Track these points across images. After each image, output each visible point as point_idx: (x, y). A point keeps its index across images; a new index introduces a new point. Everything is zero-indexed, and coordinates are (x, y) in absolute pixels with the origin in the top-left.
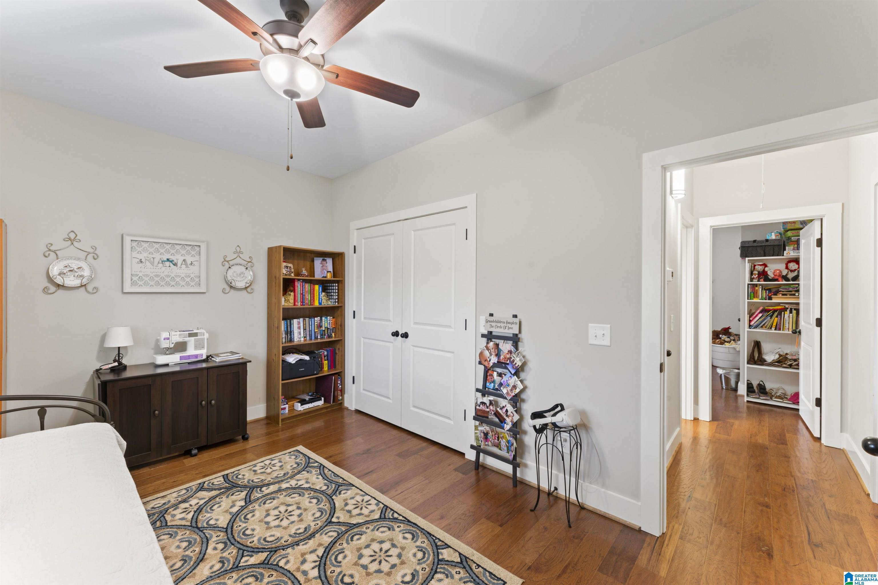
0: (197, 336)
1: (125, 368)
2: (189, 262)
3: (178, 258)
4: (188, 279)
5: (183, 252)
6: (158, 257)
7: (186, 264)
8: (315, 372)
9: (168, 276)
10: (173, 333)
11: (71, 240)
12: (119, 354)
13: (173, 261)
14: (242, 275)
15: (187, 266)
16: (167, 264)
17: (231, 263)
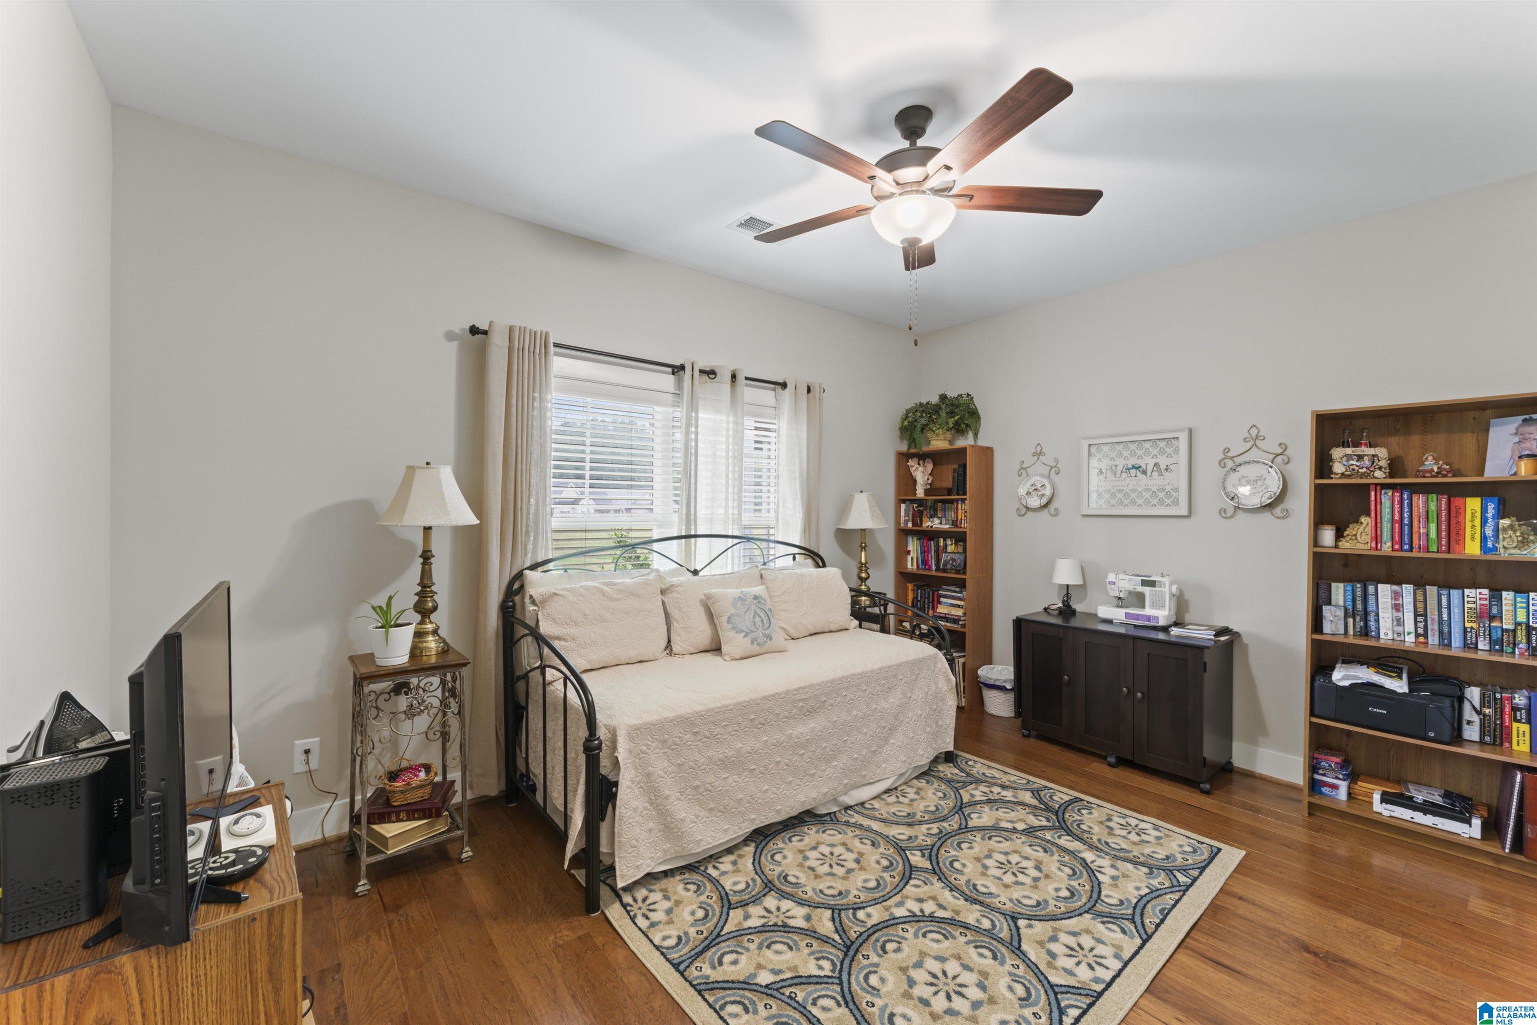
0: (1154, 586)
1: (1074, 612)
2: (1163, 467)
3: (1148, 462)
4: (1161, 495)
5: (1155, 452)
6: (1121, 463)
7: (1159, 470)
8: (1432, 734)
9: (1134, 491)
10: (1122, 576)
11: (1039, 454)
12: (1068, 593)
13: (1140, 467)
14: (1260, 483)
15: (1161, 474)
16: (1133, 472)
17: (1238, 460)
